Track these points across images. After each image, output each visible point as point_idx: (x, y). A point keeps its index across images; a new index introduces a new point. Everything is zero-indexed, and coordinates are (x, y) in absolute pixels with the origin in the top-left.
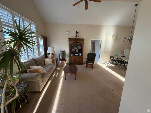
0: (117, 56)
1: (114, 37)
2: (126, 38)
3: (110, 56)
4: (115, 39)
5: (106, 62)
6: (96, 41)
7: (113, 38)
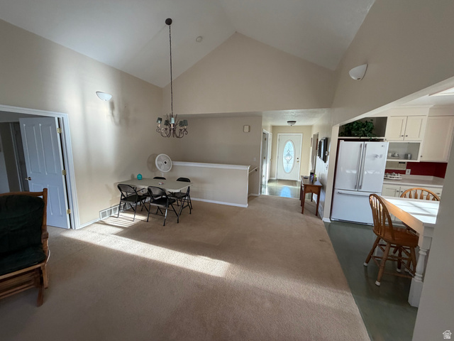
0: (140, 179)
1: (116, 112)
2: (161, 119)
3: (120, 187)
4: (120, 121)
5: (104, 214)
6: (21, 121)
7: (113, 114)
